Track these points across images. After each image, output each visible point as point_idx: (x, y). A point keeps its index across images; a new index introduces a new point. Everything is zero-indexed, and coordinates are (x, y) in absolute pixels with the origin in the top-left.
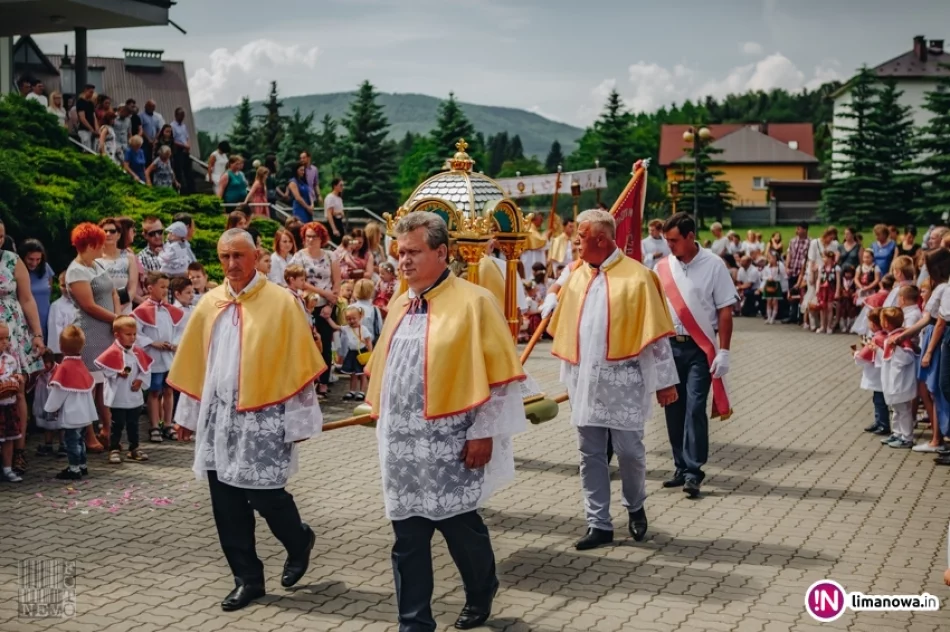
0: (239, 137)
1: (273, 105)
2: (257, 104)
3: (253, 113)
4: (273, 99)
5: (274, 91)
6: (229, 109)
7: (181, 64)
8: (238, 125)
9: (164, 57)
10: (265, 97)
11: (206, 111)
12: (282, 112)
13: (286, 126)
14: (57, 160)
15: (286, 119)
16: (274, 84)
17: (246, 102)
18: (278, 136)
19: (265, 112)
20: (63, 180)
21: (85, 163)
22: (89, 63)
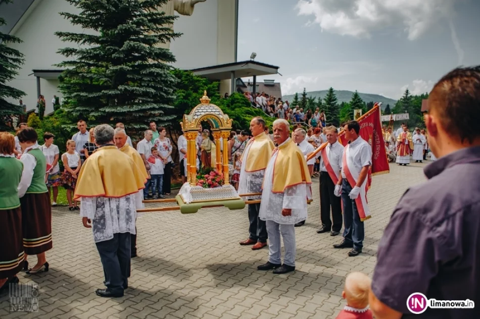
0: (295, 104)
1: (304, 95)
2: (300, 94)
3: (298, 97)
4: (304, 93)
5: (305, 91)
6: (291, 96)
7: (279, 83)
8: (294, 100)
9: (275, 82)
10: (302, 92)
11: (285, 96)
12: (307, 96)
13: (308, 100)
14: (248, 110)
15: (308, 98)
16: (305, 88)
17: (297, 94)
18: (305, 103)
19: (302, 96)
20: (250, 116)
21: (255, 111)
22: (257, 84)
